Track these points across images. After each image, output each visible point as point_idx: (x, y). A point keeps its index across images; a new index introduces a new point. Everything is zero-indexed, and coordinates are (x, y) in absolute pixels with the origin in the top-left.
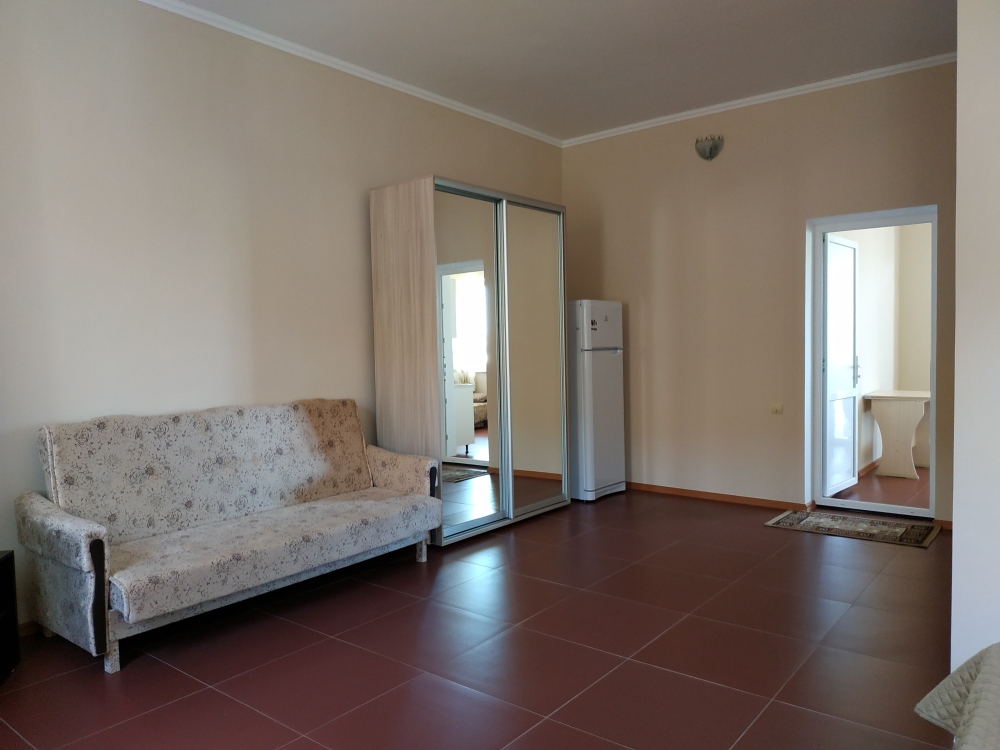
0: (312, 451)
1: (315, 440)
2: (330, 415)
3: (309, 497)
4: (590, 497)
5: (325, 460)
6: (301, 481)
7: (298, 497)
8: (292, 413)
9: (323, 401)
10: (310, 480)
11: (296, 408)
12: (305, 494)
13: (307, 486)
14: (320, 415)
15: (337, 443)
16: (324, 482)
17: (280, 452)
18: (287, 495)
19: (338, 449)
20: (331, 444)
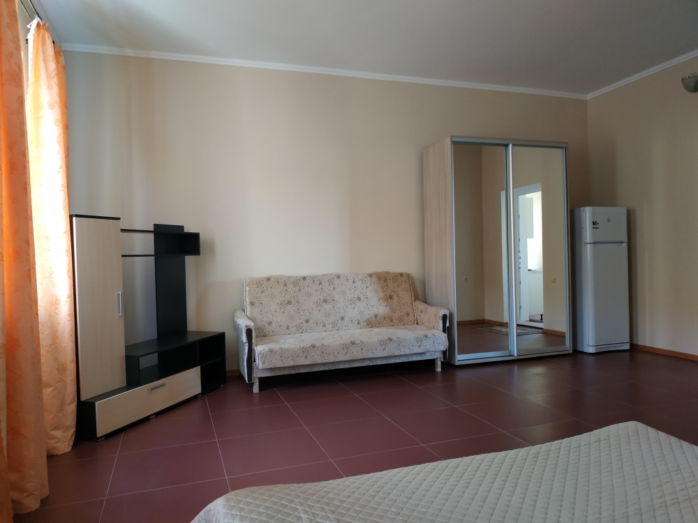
0: (379, 300)
1: (381, 295)
2: (392, 281)
3: (374, 325)
4: (591, 350)
5: (386, 306)
6: (370, 316)
7: (368, 324)
8: (368, 278)
9: (388, 273)
10: (376, 316)
11: (371, 276)
12: (372, 323)
13: (374, 319)
14: (385, 281)
15: (394, 298)
16: (385, 318)
17: (359, 299)
18: (362, 323)
19: (395, 300)
20: (391, 297)
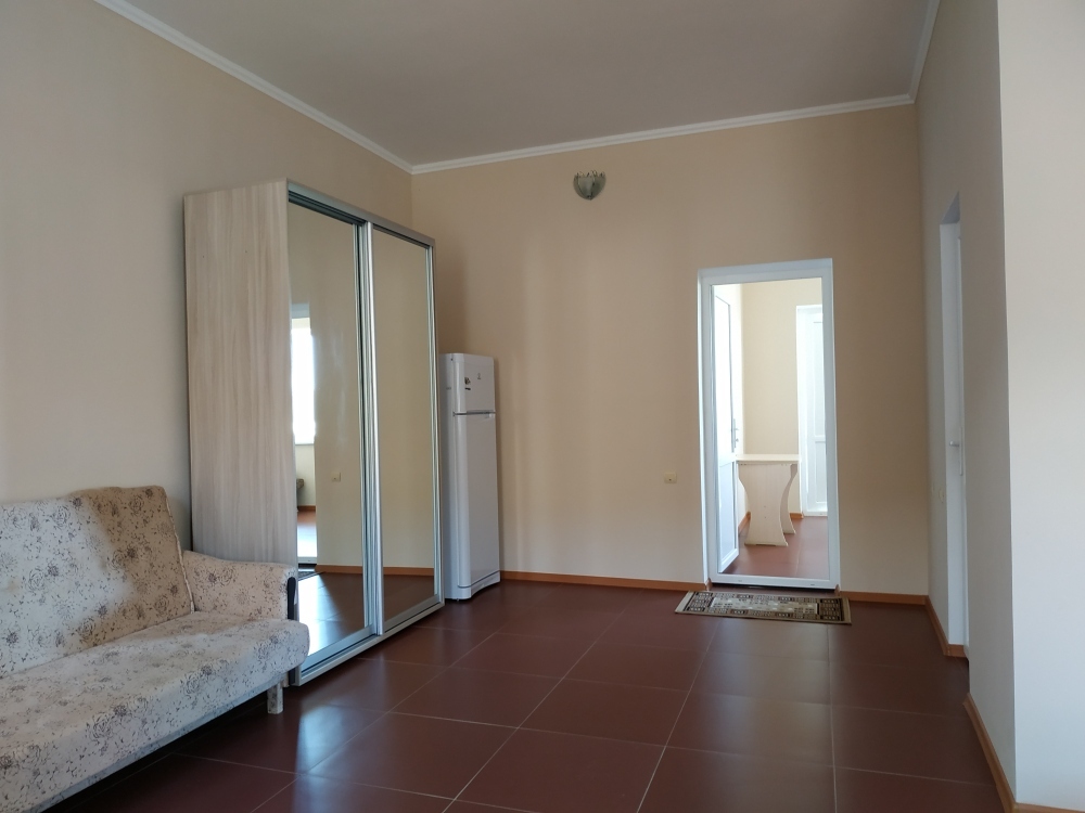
0: (104, 566)
1: (108, 551)
2: (129, 511)
3: (100, 637)
4: (466, 594)
5: (124, 578)
6: (88, 614)
7: (85, 639)
8: (72, 510)
9: (117, 490)
10: (102, 611)
11: (77, 502)
12: (95, 634)
13: (98, 620)
14: (114, 512)
15: (140, 553)
16: (124, 612)
17: (53, 571)
18: (68, 639)
19: (143, 559)
20: (132, 554)
